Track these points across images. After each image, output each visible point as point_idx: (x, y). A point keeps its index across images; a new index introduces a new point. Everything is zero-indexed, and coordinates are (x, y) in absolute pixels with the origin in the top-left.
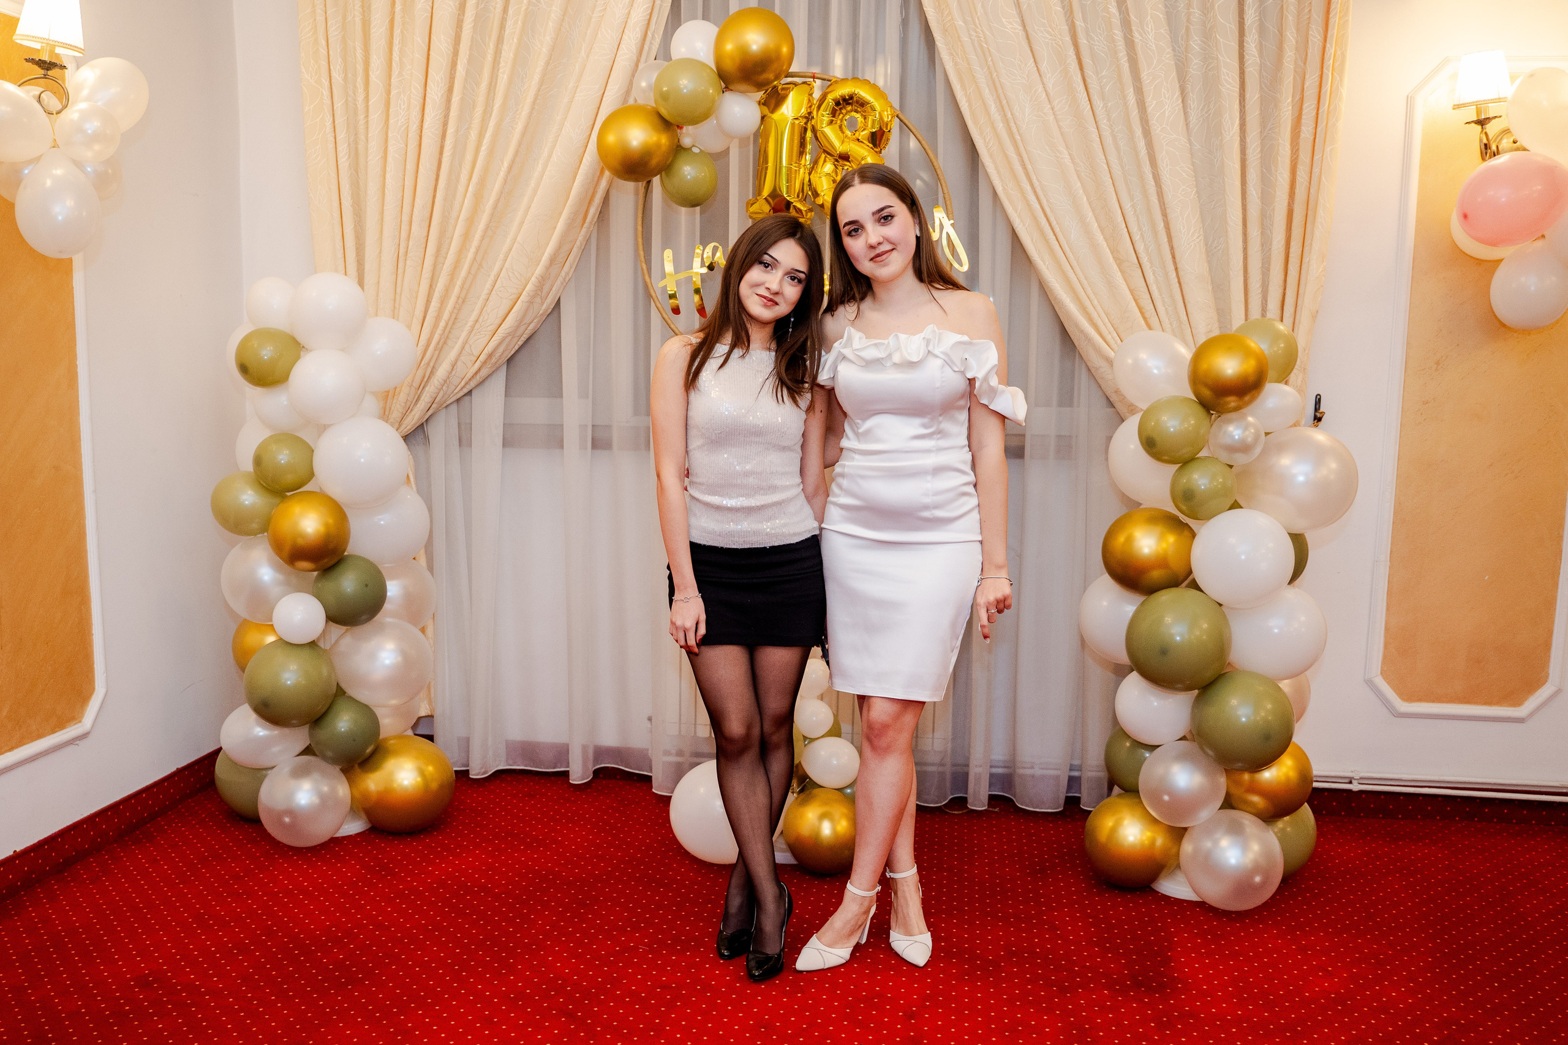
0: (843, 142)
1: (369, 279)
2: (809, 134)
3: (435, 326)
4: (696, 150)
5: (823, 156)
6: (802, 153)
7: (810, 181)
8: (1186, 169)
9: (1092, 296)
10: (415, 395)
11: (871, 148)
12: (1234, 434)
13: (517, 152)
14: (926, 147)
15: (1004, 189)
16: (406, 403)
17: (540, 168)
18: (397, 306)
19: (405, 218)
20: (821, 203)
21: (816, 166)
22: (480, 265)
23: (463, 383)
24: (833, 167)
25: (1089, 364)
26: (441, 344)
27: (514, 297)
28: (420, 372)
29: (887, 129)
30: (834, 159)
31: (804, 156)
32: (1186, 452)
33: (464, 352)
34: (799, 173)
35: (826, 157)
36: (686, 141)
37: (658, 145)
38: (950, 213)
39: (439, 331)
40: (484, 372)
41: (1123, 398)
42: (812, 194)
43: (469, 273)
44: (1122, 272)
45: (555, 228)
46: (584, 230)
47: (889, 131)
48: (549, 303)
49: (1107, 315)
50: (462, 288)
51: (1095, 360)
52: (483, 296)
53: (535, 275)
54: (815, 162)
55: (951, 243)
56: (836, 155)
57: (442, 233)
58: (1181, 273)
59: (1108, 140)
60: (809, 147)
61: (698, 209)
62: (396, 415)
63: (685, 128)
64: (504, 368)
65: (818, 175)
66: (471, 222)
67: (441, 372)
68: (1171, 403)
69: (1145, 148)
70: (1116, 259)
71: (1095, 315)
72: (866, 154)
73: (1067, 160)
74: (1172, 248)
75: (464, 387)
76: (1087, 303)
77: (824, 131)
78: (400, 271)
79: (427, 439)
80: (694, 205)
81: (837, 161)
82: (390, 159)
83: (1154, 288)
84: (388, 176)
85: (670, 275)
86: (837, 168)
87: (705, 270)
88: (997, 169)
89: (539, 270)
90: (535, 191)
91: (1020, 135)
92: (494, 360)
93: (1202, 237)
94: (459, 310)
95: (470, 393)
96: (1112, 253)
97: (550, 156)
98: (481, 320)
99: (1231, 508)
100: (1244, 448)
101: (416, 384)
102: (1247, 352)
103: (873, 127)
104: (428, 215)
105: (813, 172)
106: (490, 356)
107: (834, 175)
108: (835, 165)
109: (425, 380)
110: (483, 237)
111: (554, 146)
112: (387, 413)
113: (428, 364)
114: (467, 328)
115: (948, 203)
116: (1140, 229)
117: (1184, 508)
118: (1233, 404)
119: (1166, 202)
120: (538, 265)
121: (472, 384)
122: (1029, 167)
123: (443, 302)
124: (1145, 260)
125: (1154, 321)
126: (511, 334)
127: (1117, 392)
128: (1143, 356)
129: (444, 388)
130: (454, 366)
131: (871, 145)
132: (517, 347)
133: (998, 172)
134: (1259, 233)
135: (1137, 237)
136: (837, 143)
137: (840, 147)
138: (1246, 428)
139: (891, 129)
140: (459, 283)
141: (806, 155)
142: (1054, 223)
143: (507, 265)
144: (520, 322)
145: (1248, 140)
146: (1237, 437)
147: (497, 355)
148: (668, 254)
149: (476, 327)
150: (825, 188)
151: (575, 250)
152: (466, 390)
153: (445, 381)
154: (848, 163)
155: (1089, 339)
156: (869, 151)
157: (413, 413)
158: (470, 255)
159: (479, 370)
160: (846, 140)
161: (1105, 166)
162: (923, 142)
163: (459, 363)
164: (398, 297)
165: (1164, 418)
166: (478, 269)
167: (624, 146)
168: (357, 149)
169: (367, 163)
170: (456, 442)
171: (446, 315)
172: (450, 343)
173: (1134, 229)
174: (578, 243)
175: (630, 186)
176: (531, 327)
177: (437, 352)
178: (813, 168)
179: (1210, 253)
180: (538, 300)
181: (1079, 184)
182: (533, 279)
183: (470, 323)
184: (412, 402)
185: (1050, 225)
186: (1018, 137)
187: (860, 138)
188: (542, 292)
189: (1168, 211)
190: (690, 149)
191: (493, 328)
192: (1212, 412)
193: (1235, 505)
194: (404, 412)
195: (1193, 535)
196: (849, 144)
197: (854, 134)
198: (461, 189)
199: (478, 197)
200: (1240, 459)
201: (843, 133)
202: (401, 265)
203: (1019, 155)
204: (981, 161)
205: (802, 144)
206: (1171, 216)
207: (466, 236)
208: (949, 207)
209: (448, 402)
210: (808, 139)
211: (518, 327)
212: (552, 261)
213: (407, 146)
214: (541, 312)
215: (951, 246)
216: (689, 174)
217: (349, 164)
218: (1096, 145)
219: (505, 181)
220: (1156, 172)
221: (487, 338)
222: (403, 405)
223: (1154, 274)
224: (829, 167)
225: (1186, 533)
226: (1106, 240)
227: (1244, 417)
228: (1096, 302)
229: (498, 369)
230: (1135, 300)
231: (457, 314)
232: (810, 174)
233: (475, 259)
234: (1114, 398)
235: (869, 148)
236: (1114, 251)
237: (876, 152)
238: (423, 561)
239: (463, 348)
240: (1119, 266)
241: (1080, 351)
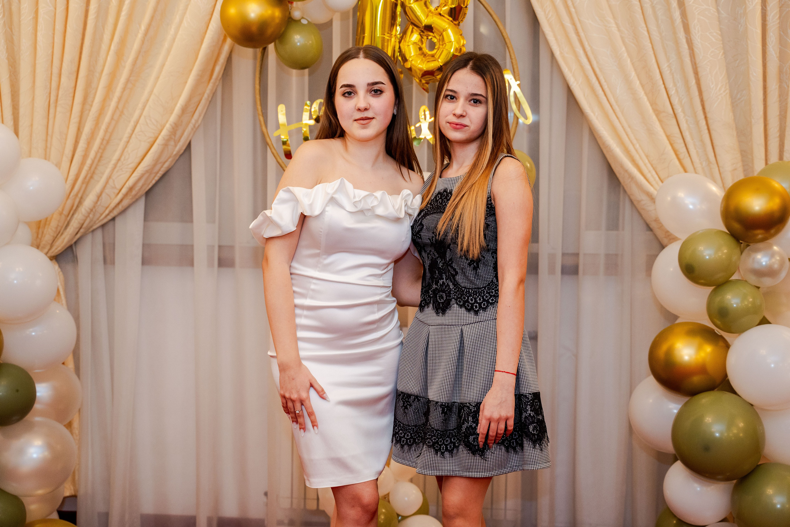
0: (427, 16)
1: (24, 123)
2: (399, 9)
3: (83, 163)
4: (304, 22)
5: (411, 27)
6: (393, 23)
7: (400, 48)
8: (715, 34)
9: (635, 141)
10: (64, 222)
11: (451, 21)
12: (762, 261)
13: (152, 18)
14: (497, 20)
15: (561, 53)
16: (57, 228)
17: (172, 32)
18: (49, 145)
19: (55, 71)
20: (409, 66)
21: (404, 36)
22: (122, 112)
23: (107, 212)
24: (419, 37)
25: (632, 197)
26: (88, 178)
27: (152, 140)
28: (69, 202)
29: (464, 5)
30: (420, 30)
31: (395, 27)
32: (720, 276)
33: (108, 186)
34: (391, 42)
35: (413, 28)
36: (296, 14)
37: (273, 18)
38: (516, 75)
39: (86, 168)
40: (125, 203)
41: (661, 226)
42: (402, 59)
43: (112, 118)
44: (660, 121)
45: (186, 82)
46: (211, 85)
47: (466, 7)
48: (181, 145)
49: (647, 156)
50: (106, 131)
51: (637, 195)
52: (125, 139)
53: (169, 122)
54: (404, 33)
55: (517, 100)
56: (422, 27)
57: (88, 84)
58: (710, 122)
59: (649, 11)
60: (399, 20)
61: (306, 71)
62: (48, 238)
63: (295, 3)
64: (143, 199)
65: (407, 44)
66: (113, 76)
67: (88, 202)
68: (706, 235)
69: (680, 17)
70: (655, 110)
71: (637, 157)
72: (447, 26)
73: (614, 29)
74: (702, 101)
75: (108, 214)
76: (631, 147)
77: (411, 7)
78: (51, 116)
79: (75, 259)
80: (303, 68)
81: (423, 32)
82: (40, 20)
83: (687, 134)
84: (39, 34)
85: (284, 125)
86: (422, 38)
87: (312, 122)
88: (555, 36)
89: (173, 118)
90: (169, 51)
91: (575, 8)
92: (134, 192)
93: (728, 91)
94: (104, 150)
95: (113, 219)
96: (651, 105)
97: (181, 22)
98: (122, 159)
99: (760, 323)
100: (770, 272)
101: (66, 212)
102: (771, 192)
103: (452, 4)
104: (76, 69)
105: (403, 41)
106: (131, 189)
107: (420, 44)
108: (421, 35)
109: (74, 208)
110: (124, 89)
111: (184, 14)
112: (40, 236)
113: (77, 195)
114: (111, 166)
115: (515, 66)
116: (675, 85)
117: (718, 322)
118: (760, 236)
119: (697, 62)
120: (172, 113)
121: (115, 212)
122: (582, 34)
123: (89, 143)
124: (679, 111)
125: (687, 162)
126: (149, 171)
127: (657, 220)
128: (681, 194)
129: (91, 216)
130: (99, 197)
131: (451, 19)
132: (154, 182)
133: (556, 39)
134: (777, 87)
135: (672, 92)
136: (422, 17)
137: (425, 21)
138: (772, 256)
139: (467, 5)
140: (103, 127)
141: (396, 26)
142: (603, 81)
143: (145, 113)
144: (156, 162)
145: (768, 8)
146: (764, 263)
147: (137, 188)
148: (282, 109)
149: (119, 165)
150: (413, 54)
151: (203, 101)
152: (109, 217)
153: (92, 210)
154: (431, 34)
155: (632, 177)
156: (449, 24)
157: (63, 236)
158: (113, 104)
159: (121, 201)
160: (430, 14)
161: (646, 33)
162: (494, 16)
163: (104, 195)
164: (49, 138)
165: (701, 248)
166: (120, 115)
167: (243, 17)
168: (10, 9)
169: (20, 21)
170: (102, 262)
171: (92, 154)
172: (96, 177)
173: (670, 85)
174: (206, 96)
175: (249, 51)
176: (166, 165)
177: (84, 186)
178: (402, 38)
179: (735, 103)
180: (172, 143)
181: (624, 49)
182: (168, 126)
183: (113, 162)
184: (62, 227)
185: (600, 83)
186: (573, 10)
187: (441, 13)
188: (175, 136)
189: (699, 70)
190: (299, 21)
191: (133, 165)
192: (741, 242)
193: (764, 321)
194: (55, 235)
195: (727, 346)
196: (433, 18)
197: (437, 9)
198: (104, 47)
199: (120, 55)
200: (767, 282)
201: (427, 8)
202: (52, 111)
203: (574, 24)
204: (542, 30)
205: (394, 17)
206: (702, 73)
207: (110, 88)
208: (516, 70)
209: (95, 227)
210: (398, 13)
211: (155, 165)
212: (184, 110)
213: (55, 9)
214: (175, 153)
215: (517, 102)
216: (299, 41)
217: (4, 22)
218: (639, 16)
219: (143, 42)
220: (689, 38)
221: (128, 174)
222: (54, 229)
223: (687, 121)
224: (415, 37)
225: (721, 343)
226: (646, 94)
227: (770, 247)
228: (637, 146)
229: (137, 200)
230: (671, 145)
231: (102, 153)
232: (400, 42)
233: (117, 107)
234: (653, 225)
235: (449, 21)
236: (653, 104)
237: (455, 24)
238: (71, 365)
239: (107, 182)
240: (657, 116)
241: (625, 187)
